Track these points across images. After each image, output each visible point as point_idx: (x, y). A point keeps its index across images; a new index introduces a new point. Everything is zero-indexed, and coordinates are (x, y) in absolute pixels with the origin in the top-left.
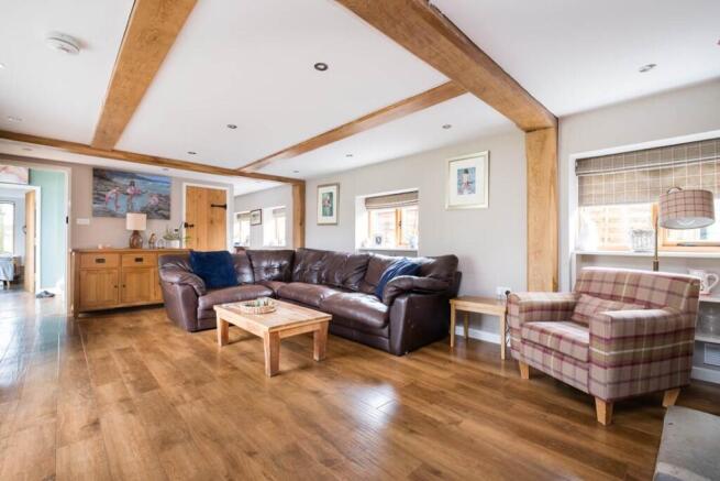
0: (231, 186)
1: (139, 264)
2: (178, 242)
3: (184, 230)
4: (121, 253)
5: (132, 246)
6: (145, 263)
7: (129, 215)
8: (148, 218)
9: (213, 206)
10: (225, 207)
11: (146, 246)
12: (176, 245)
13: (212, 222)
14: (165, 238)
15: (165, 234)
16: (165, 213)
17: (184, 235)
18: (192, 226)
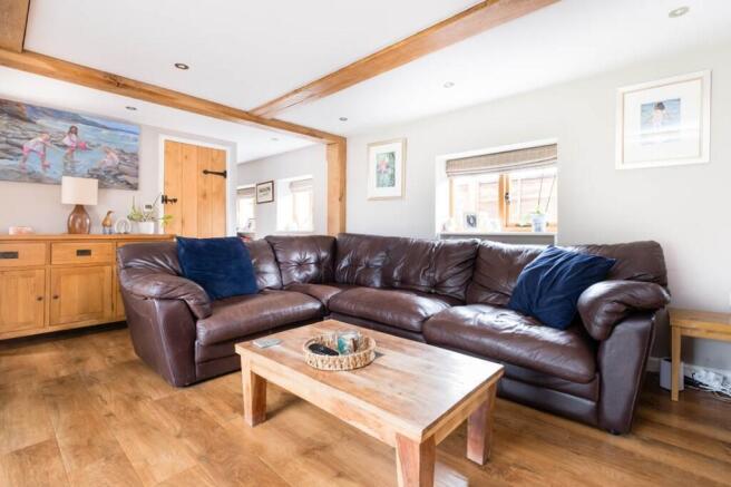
0: (234, 145)
1: (84, 259)
2: (152, 224)
3: (161, 206)
4: (51, 242)
5: (71, 230)
6: (95, 258)
7: (67, 180)
8: (101, 186)
9: (206, 172)
10: (224, 174)
11: (97, 230)
12: (148, 229)
13: (205, 196)
14: (131, 218)
15: (130, 212)
16: (131, 180)
17: (161, 215)
18: (175, 200)
